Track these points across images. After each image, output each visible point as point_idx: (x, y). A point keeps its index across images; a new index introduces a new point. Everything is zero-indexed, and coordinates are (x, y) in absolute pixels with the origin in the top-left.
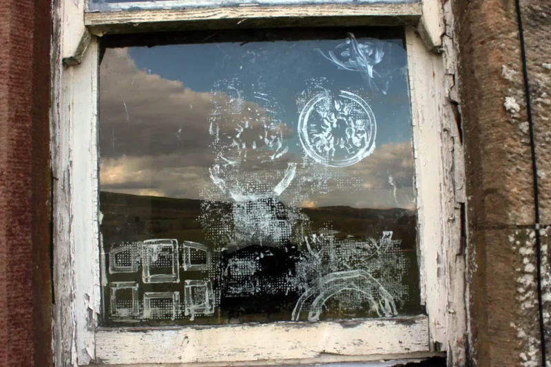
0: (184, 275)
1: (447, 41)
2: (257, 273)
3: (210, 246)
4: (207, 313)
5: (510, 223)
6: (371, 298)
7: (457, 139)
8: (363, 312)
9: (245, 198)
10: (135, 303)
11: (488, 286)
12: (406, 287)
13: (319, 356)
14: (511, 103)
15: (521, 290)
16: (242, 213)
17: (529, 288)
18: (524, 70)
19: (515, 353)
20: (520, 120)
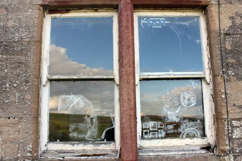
0: (158, 129)
1: (211, 83)
2: (173, 128)
3: (164, 123)
4: (163, 136)
5: (223, 118)
6: (196, 133)
7: (213, 102)
8: (194, 136)
9: (170, 113)
10: (148, 134)
11: (219, 129)
12: (202, 131)
13: (185, 145)
14: (223, 96)
15: (225, 130)
16: (170, 116)
17: (226, 130)
18: (225, 90)
19: (224, 141)
20: (225, 99)
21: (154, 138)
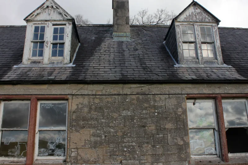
0: (45, 152)
2: (51, 152)
3: (48, 149)
4: (47, 155)
6: (61, 154)
10: (41, 154)
16: (50, 147)
21: (43, 156)
